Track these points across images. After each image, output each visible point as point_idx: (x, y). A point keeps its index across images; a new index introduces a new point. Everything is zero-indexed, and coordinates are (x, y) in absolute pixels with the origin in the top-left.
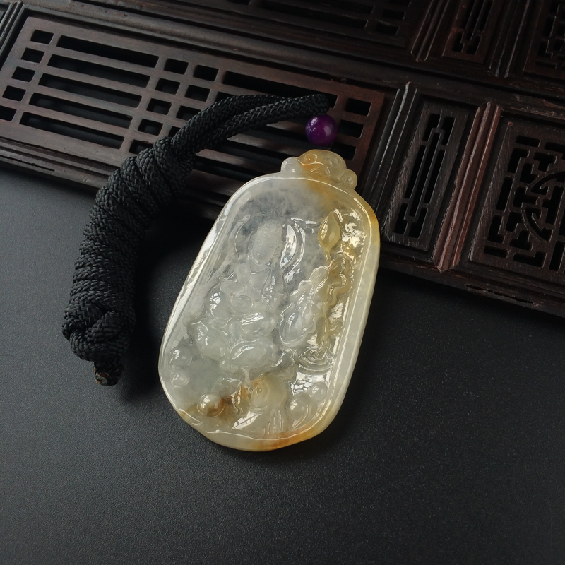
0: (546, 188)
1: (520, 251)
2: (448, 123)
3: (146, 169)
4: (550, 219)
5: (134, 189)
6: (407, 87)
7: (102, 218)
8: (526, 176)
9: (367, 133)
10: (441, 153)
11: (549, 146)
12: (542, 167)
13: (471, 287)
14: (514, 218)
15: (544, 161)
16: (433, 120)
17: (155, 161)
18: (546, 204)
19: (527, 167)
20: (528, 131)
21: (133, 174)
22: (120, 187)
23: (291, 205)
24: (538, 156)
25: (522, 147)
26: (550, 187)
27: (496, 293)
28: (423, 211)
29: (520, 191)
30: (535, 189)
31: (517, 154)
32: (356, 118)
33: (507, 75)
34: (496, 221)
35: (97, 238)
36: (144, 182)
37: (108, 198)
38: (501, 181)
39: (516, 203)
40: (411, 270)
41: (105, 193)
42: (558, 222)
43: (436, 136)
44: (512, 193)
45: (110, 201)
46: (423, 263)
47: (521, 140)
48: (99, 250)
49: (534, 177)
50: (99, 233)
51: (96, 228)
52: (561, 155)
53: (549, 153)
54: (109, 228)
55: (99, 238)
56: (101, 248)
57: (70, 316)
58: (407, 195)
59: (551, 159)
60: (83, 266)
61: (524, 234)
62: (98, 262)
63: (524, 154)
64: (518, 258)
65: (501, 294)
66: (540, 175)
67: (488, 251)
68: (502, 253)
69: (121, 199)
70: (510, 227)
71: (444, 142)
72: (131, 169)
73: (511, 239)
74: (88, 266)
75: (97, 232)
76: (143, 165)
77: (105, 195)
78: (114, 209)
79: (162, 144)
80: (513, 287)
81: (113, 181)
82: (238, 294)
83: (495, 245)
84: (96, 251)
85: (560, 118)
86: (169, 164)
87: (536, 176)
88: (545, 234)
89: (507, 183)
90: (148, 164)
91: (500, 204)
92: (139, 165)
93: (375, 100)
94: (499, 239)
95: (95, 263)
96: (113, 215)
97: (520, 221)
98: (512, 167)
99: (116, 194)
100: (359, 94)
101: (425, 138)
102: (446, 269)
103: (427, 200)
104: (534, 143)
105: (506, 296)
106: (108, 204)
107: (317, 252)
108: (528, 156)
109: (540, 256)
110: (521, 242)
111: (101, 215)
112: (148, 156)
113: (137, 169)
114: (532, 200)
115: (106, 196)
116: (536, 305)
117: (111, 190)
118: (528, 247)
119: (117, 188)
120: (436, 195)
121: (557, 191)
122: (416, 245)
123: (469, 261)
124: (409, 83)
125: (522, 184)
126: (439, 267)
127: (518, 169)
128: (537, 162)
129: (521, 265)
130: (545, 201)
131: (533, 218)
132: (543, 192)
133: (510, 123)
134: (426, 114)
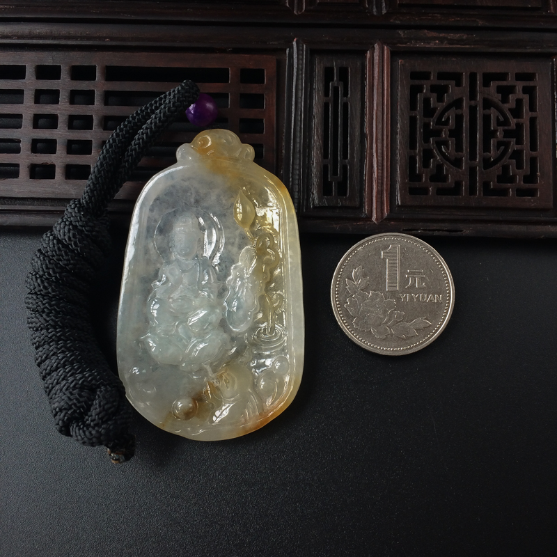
0: (448, 119)
1: (440, 185)
3: (69, 238)
4: (459, 147)
5: (65, 262)
6: (294, 44)
7: (44, 304)
8: (429, 112)
9: (269, 101)
11: (441, 76)
12: (440, 99)
13: (407, 230)
14: (427, 155)
15: (440, 91)
16: (328, 74)
17: (75, 227)
18: (452, 133)
19: (426, 101)
20: (419, 65)
21: (59, 248)
22: (49, 266)
24: (434, 89)
25: (417, 82)
26: (451, 115)
27: (430, 230)
28: (344, 169)
30: (439, 122)
31: (415, 90)
32: (253, 89)
33: (384, 11)
34: (412, 161)
35: (47, 325)
36: (73, 251)
37: (42, 282)
39: (427, 140)
40: (351, 229)
41: (36, 278)
42: (466, 149)
43: (336, 90)
44: (419, 131)
45: (46, 284)
46: (359, 219)
47: (415, 75)
48: (56, 336)
50: (48, 319)
51: (42, 316)
52: (454, 82)
53: (443, 83)
54: (55, 310)
55: (50, 324)
56: (58, 332)
57: (61, 410)
58: (325, 155)
59: (445, 89)
60: (46, 358)
61: (440, 168)
63: (420, 89)
64: (440, 192)
65: (434, 230)
66: (440, 107)
67: (413, 192)
68: (425, 191)
70: (426, 164)
71: (346, 93)
72: (54, 244)
73: (429, 175)
74: (52, 355)
75: (45, 319)
76: (65, 235)
77: (37, 280)
78: (52, 289)
79: (74, 208)
81: (39, 263)
84: (54, 337)
85: (444, 46)
86: (90, 224)
87: (436, 109)
88: (457, 163)
89: (413, 120)
90: (69, 232)
91: (412, 145)
92: (61, 236)
93: (268, 65)
94: (419, 178)
95: (59, 349)
96: (54, 296)
97: (433, 156)
98: (413, 106)
99: (49, 274)
100: (251, 62)
101: (326, 94)
102: (380, 219)
103: (345, 156)
104: (426, 76)
105: (439, 231)
106: (44, 287)
108: (425, 91)
109: (458, 185)
110: (439, 176)
111: (42, 302)
112: (66, 224)
113: (59, 241)
114: (437, 133)
115: (39, 281)
116: (467, 232)
117: (41, 273)
118: (445, 179)
119: (47, 268)
120: (352, 149)
121: (459, 119)
122: (348, 203)
123: (399, 206)
124: (295, 40)
125: (426, 120)
126: (374, 219)
127: (419, 106)
128: (435, 95)
129: (444, 198)
130: (450, 130)
131: (444, 150)
132: (447, 123)
133: (401, 61)
134: (319, 70)
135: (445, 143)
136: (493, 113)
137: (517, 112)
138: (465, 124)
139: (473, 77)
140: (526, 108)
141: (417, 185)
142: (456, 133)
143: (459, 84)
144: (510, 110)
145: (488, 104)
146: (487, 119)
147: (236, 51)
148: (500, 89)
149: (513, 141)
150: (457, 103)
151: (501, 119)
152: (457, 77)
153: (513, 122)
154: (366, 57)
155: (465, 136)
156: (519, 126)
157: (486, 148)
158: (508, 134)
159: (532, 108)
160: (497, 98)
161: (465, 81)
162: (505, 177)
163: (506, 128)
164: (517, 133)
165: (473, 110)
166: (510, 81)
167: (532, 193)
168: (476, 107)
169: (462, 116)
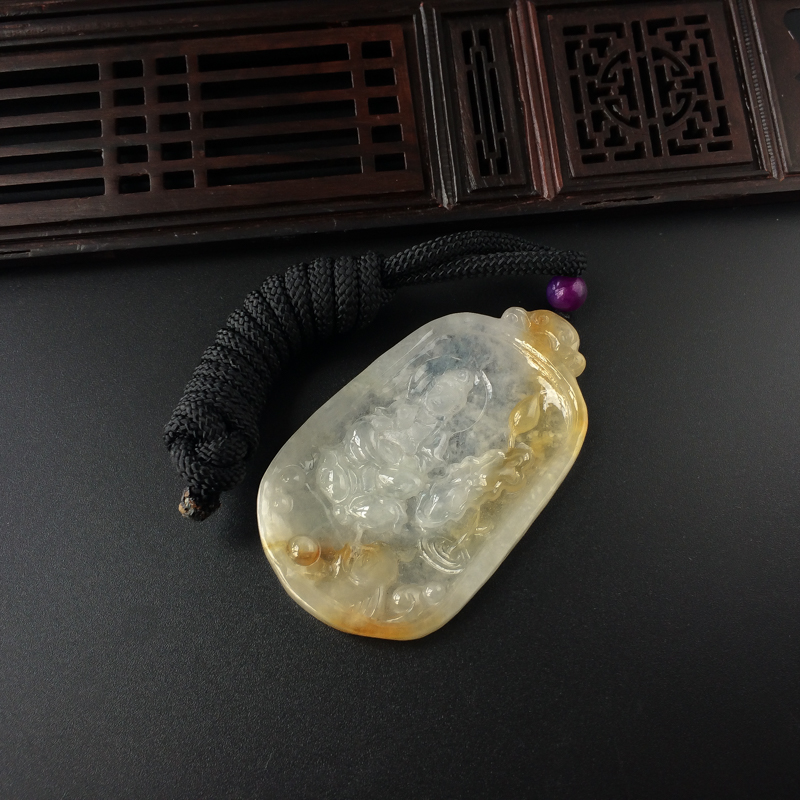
0: (615, 75)
1: (619, 149)
2: (484, 38)
4: (633, 105)
6: (421, 9)
8: (591, 69)
9: (400, 75)
10: (492, 74)
11: (599, 29)
12: (602, 54)
13: (587, 204)
14: (598, 118)
15: (601, 46)
16: (466, 39)
18: (622, 91)
19: (587, 59)
20: (571, 19)
24: (592, 43)
25: (573, 38)
26: (617, 71)
27: (615, 201)
28: (502, 143)
29: (591, 85)
30: (604, 79)
31: (571, 48)
32: (380, 64)
34: (581, 126)
38: (567, 83)
39: (593, 101)
40: (520, 209)
42: (642, 106)
43: (478, 56)
44: (583, 91)
46: (528, 198)
47: (568, 31)
49: (597, 67)
52: (615, 34)
53: (602, 36)
58: (477, 130)
59: (606, 42)
61: (614, 130)
63: (576, 45)
64: (619, 157)
65: (619, 200)
66: (603, 63)
67: (587, 160)
68: (601, 158)
70: (597, 128)
71: (490, 58)
73: (604, 140)
80: (628, 189)
83: (590, 152)
87: (599, 65)
88: (634, 122)
89: (574, 81)
91: (578, 108)
93: (394, 35)
94: (591, 144)
97: (604, 118)
98: (571, 65)
100: (372, 34)
101: (467, 61)
102: (553, 196)
103: (500, 129)
104: (581, 30)
105: (625, 200)
108: (582, 46)
109: (639, 147)
110: (615, 140)
114: (606, 92)
116: (658, 198)
118: (622, 142)
120: (508, 121)
121: (627, 74)
122: (513, 182)
123: (573, 179)
124: (422, 5)
125: (590, 79)
126: (545, 196)
127: (579, 64)
128: (595, 50)
129: (625, 163)
130: (620, 87)
131: (616, 110)
132: (614, 79)
133: (549, 17)
134: (455, 35)
135: (617, 102)
136: (666, 64)
137: (693, 59)
138: (636, 79)
139: (635, 27)
140: (702, 53)
142: (627, 90)
143: (620, 35)
144: (685, 58)
145: (657, 54)
146: (659, 71)
147: (354, 23)
148: (669, 37)
149: (694, 91)
150: (623, 57)
151: (677, 69)
152: (618, 29)
153: (691, 71)
154: (508, 18)
155: (637, 90)
156: (699, 75)
157: (665, 102)
158: (686, 84)
159: (710, 52)
160: (667, 46)
161: (628, 32)
162: (692, 132)
163: (683, 78)
164: (697, 82)
165: (642, 63)
166: (679, 26)
167: (726, 146)
168: (645, 58)
169: (630, 70)
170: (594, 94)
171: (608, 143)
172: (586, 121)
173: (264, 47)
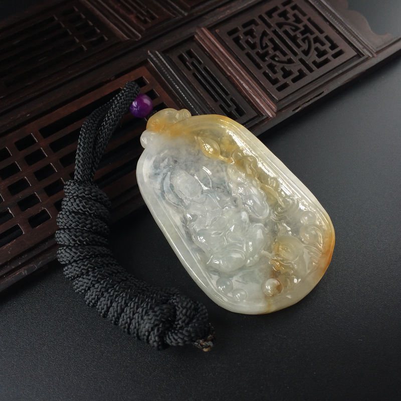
0: (266, 44)
2: (190, 54)
4: (284, 54)
6: (150, 54)
8: (253, 46)
9: (159, 91)
10: (205, 69)
11: (244, 26)
12: (253, 37)
13: (294, 110)
14: (271, 67)
15: (250, 33)
16: (181, 58)
19: (247, 42)
23: (172, 157)
24: (246, 34)
25: (234, 36)
26: (266, 42)
28: (232, 100)
29: (258, 53)
30: (263, 48)
31: (237, 40)
34: (265, 74)
38: (246, 57)
39: (264, 60)
42: (288, 52)
43: (193, 64)
44: (256, 58)
46: (263, 121)
47: (230, 33)
49: (255, 43)
52: (253, 25)
53: (248, 28)
58: (215, 100)
59: (252, 31)
61: (283, 69)
62: (119, 289)
63: (238, 38)
64: (294, 80)
66: (257, 41)
68: (285, 86)
69: (86, 241)
71: (200, 63)
73: (281, 76)
82: (208, 222)
85: (233, 11)
88: (290, 61)
89: (248, 55)
91: (259, 67)
93: (143, 72)
97: (275, 66)
98: (243, 48)
101: (189, 69)
102: (275, 115)
103: (227, 94)
104: (236, 30)
105: (311, 100)
107: (215, 163)
108: (242, 37)
109: (300, 71)
110: (286, 73)
114: (267, 54)
116: (326, 91)
118: (291, 73)
120: (228, 88)
121: (272, 40)
122: (249, 117)
123: (278, 102)
124: (149, 52)
125: (256, 51)
126: (271, 116)
127: (245, 46)
128: (249, 36)
129: (299, 82)
130: (273, 48)
131: (277, 60)
132: (267, 46)
133: (217, 31)
134: (175, 58)
135: (275, 56)
136: (287, 28)
137: (298, 20)
138: (277, 41)
139: (261, 17)
140: (300, 16)
141: (279, 85)
142: (276, 48)
143: (257, 24)
144: (294, 21)
145: (280, 25)
146: (286, 32)
147: (118, 76)
148: (280, 15)
149: (308, 34)
150: (264, 34)
151: (294, 28)
152: (252, 22)
153: (301, 26)
154: (196, 40)
155: (282, 47)
156: (305, 26)
157: (299, 46)
158: (303, 33)
159: (304, 14)
160: (282, 20)
161: (259, 21)
162: (321, 54)
163: (299, 31)
164: (306, 30)
166: (281, 9)
167: (341, 53)
168: (275, 30)
169: (272, 38)
170: (262, 57)
171: (285, 76)
172: (267, 71)
173: (75, 109)
